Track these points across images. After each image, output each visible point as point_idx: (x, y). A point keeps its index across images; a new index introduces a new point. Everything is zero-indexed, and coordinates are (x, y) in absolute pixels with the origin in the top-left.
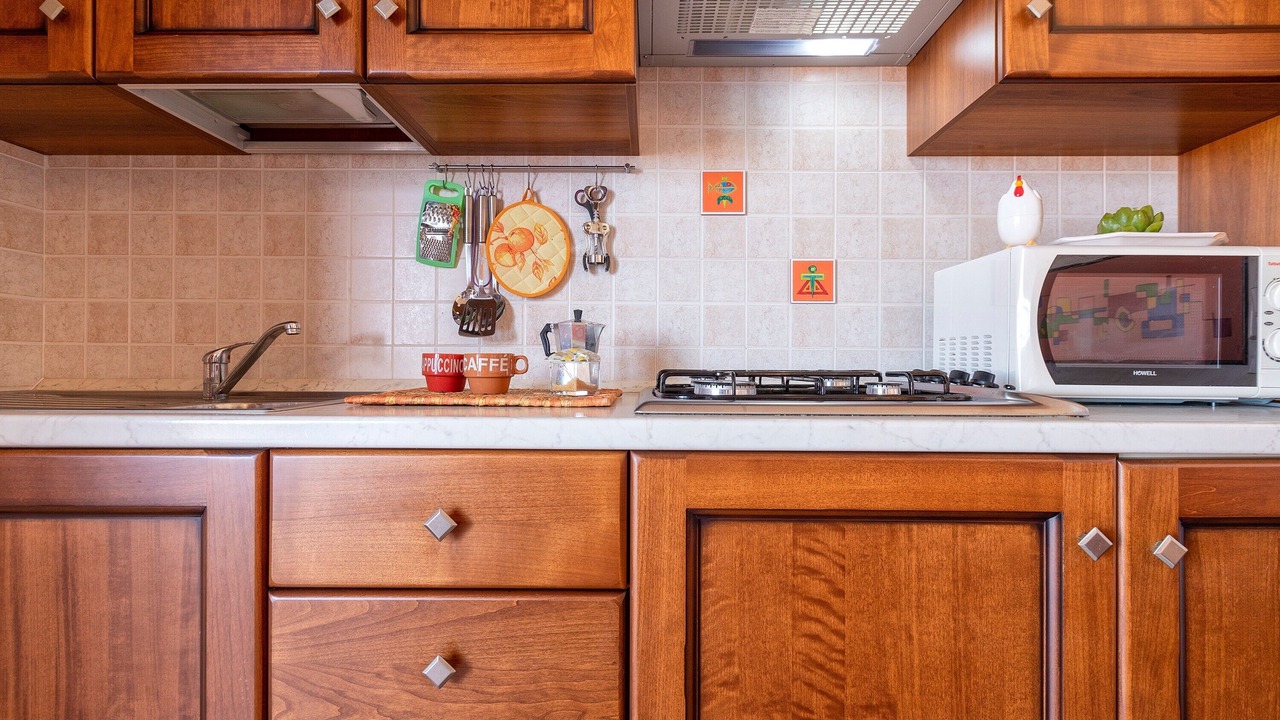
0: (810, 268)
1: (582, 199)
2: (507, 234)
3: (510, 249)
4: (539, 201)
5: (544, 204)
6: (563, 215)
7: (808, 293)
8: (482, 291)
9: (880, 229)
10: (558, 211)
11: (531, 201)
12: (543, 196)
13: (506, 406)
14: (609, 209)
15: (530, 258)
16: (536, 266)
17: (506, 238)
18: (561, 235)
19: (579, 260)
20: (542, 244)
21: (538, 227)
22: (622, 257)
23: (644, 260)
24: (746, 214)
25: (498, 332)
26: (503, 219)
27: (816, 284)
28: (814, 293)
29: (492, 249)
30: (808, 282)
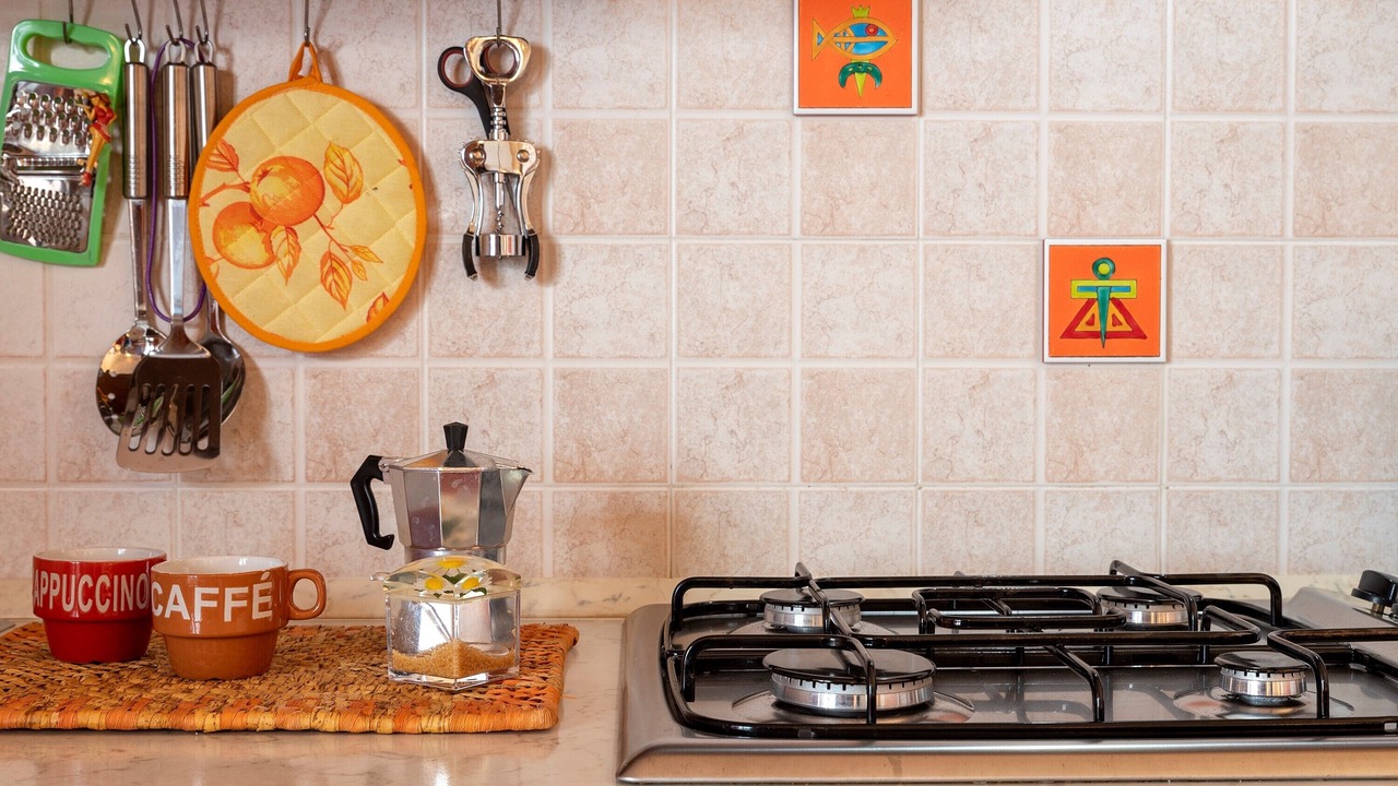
0: (1095, 266)
1: (458, 69)
2: (247, 173)
3: (254, 216)
4: (335, 76)
5: (351, 83)
6: (404, 116)
7: (1096, 335)
8: (178, 338)
9: (1291, 154)
10: (387, 103)
11: (314, 80)
12: (350, 61)
13: (278, 730)
14: (533, 99)
15: (313, 242)
16: (331, 265)
17: (246, 187)
18: (401, 175)
19: (451, 243)
20: (346, 200)
21: (334, 152)
22: (572, 233)
23: (634, 241)
24: (921, 112)
25: (227, 457)
26: (236, 132)
27: (1112, 309)
28: (1110, 335)
29: (207, 218)
30: (1090, 303)
